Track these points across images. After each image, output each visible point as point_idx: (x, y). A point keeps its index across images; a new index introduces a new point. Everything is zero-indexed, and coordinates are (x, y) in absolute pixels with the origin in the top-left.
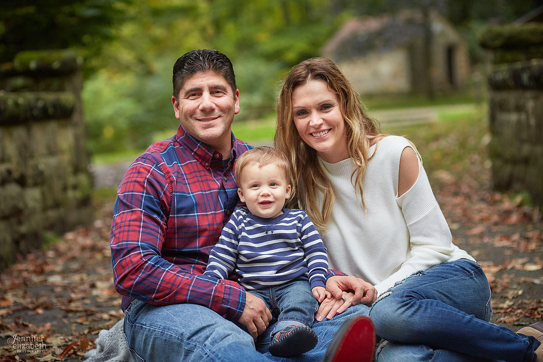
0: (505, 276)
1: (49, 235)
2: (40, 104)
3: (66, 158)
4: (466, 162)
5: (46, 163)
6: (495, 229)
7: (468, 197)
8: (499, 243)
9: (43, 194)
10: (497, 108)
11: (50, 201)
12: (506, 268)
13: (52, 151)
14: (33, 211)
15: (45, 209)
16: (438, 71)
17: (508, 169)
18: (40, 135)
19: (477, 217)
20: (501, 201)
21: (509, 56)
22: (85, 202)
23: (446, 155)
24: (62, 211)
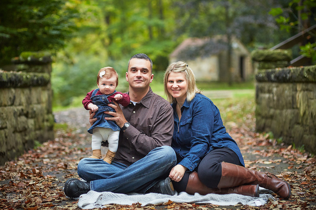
0: (255, 165)
1: (37, 142)
2: (35, 78)
3: (44, 105)
4: (244, 118)
5: (37, 107)
6: (254, 148)
7: (243, 134)
8: (254, 153)
9: (35, 122)
10: (259, 91)
11: (37, 126)
12: (255, 163)
13: (39, 102)
14: (31, 130)
15: (36, 130)
16: (235, 70)
17: (263, 121)
18: (35, 93)
19: (246, 143)
20: (259, 137)
21: (266, 65)
22: (51, 128)
23: (234, 114)
24: (42, 131)
